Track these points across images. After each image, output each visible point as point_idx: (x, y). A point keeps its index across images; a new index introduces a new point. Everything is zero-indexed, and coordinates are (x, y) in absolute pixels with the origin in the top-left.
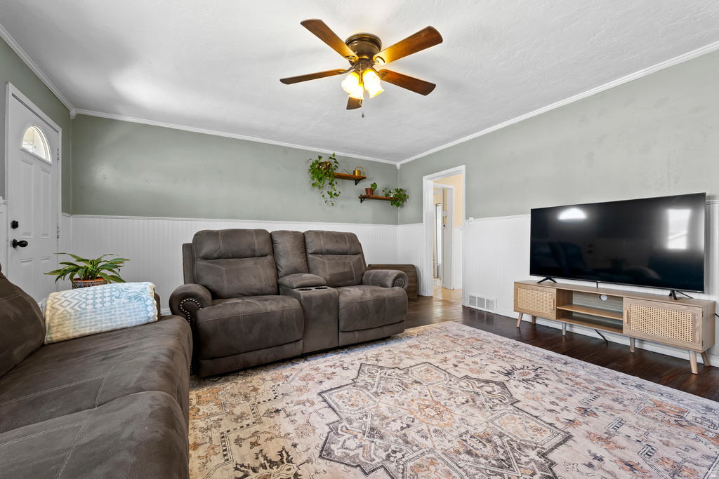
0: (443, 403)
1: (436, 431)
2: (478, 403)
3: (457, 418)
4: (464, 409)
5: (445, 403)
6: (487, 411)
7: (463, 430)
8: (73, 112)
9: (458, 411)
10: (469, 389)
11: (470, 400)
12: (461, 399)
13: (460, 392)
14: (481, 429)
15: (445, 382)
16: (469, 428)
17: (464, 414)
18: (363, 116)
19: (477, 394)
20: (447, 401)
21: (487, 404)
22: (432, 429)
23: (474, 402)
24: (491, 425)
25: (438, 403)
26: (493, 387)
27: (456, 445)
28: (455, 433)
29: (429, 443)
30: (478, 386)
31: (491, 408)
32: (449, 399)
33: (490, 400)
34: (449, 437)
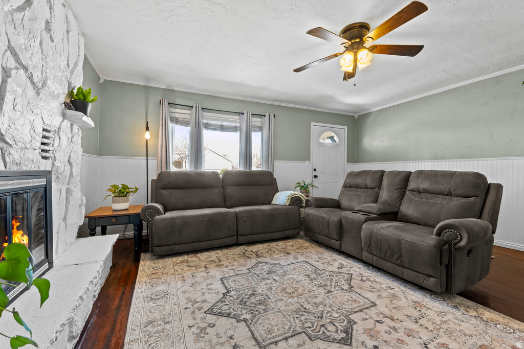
8: (356, 116)
18: (355, 85)
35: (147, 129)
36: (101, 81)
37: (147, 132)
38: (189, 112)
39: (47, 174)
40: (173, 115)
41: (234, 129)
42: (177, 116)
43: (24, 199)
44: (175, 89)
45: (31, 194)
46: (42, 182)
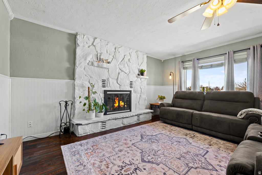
0: (165, 150)
1: (165, 143)
2: (154, 151)
3: (160, 146)
4: (158, 149)
5: (164, 150)
6: (151, 149)
7: (158, 144)
9: (160, 148)
10: (157, 157)
11: (156, 152)
12: (159, 152)
13: (160, 155)
14: (154, 144)
15: (167, 160)
16: (157, 144)
17: (158, 147)
19: (154, 155)
20: (164, 151)
21: (151, 151)
22: (166, 143)
23: (155, 151)
24: (151, 145)
25: (167, 150)
26: (147, 159)
27: (160, 141)
28: (160, 143)
29: (166, 141)
30: (153, 159)
31: (150, 150)
32: (163, 152)
33: (150, 153)
34: (161, 142)
35: (170, 75)
36: (162, 61)
37: (171, 76)
38: (191, 63)
39: (130, 91)
40: (184, 66)
41: (221, 65)
42: (186, 66)
43: (123, 96)
44: (186, 54)
45: (125, 95)
46: (129, 93)
